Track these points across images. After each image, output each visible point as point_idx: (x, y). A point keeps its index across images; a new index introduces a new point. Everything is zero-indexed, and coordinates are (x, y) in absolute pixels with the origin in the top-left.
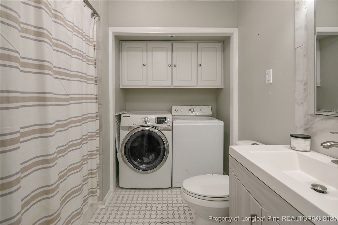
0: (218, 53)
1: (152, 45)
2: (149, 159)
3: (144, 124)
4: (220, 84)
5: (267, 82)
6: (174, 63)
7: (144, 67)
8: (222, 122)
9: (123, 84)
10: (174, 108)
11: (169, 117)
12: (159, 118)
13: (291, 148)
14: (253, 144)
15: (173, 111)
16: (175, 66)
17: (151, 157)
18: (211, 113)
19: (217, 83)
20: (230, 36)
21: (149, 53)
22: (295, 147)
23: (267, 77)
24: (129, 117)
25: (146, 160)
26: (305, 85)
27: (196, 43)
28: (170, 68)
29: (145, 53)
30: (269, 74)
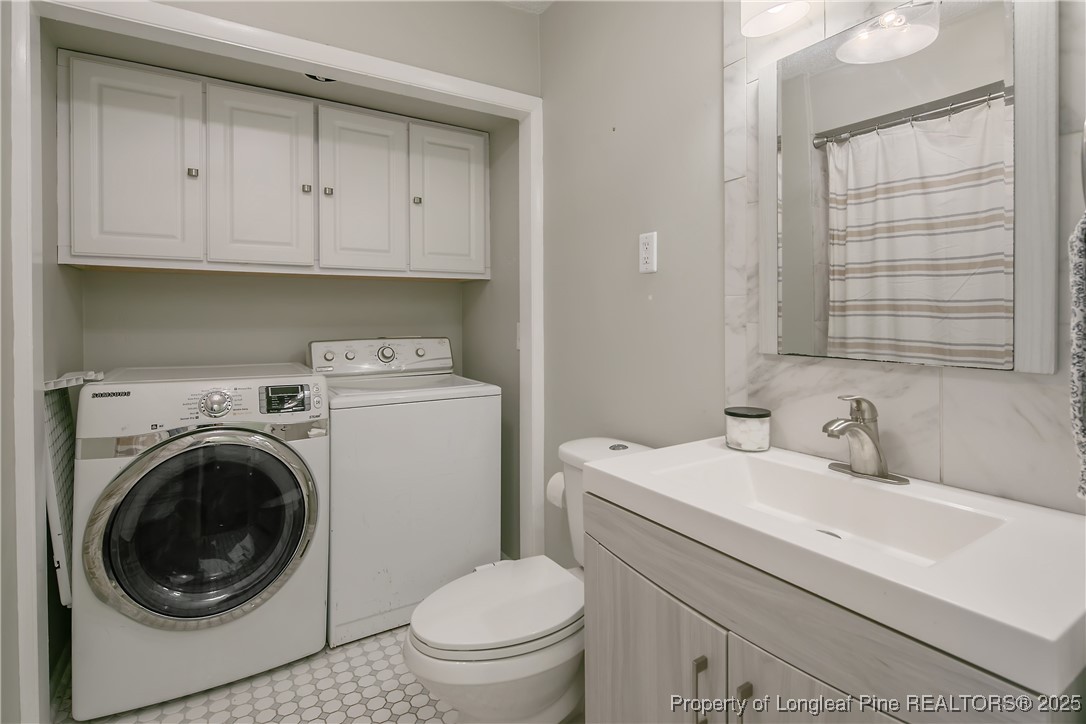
0: (473, 166)
1: (225, 97)
2: (231, 561)
3: (205, 420)
4: (481, 269)
5: (643, 268)
6: (325, 183)
7: (190, 182)
8: (497, 390)
9: (78, 249)
10: (318, 349)
11: (314, 384)
12: (275, 390)
13: (728, 446)
14: (613, 448)
15: (317, 360)
16: (329, 192)
17: (236, 554)
18: (449, 363)
19: (469, 263)
20: (517, 121)
21: (217, 129)
22: (740, 442)
23: (643, 254)
24: (128, 394)
25: (213, 568)
26: (749, 278)
27: (402, 121)
28: (309, 199)
29: (193, 126)
30: (647, 244)
